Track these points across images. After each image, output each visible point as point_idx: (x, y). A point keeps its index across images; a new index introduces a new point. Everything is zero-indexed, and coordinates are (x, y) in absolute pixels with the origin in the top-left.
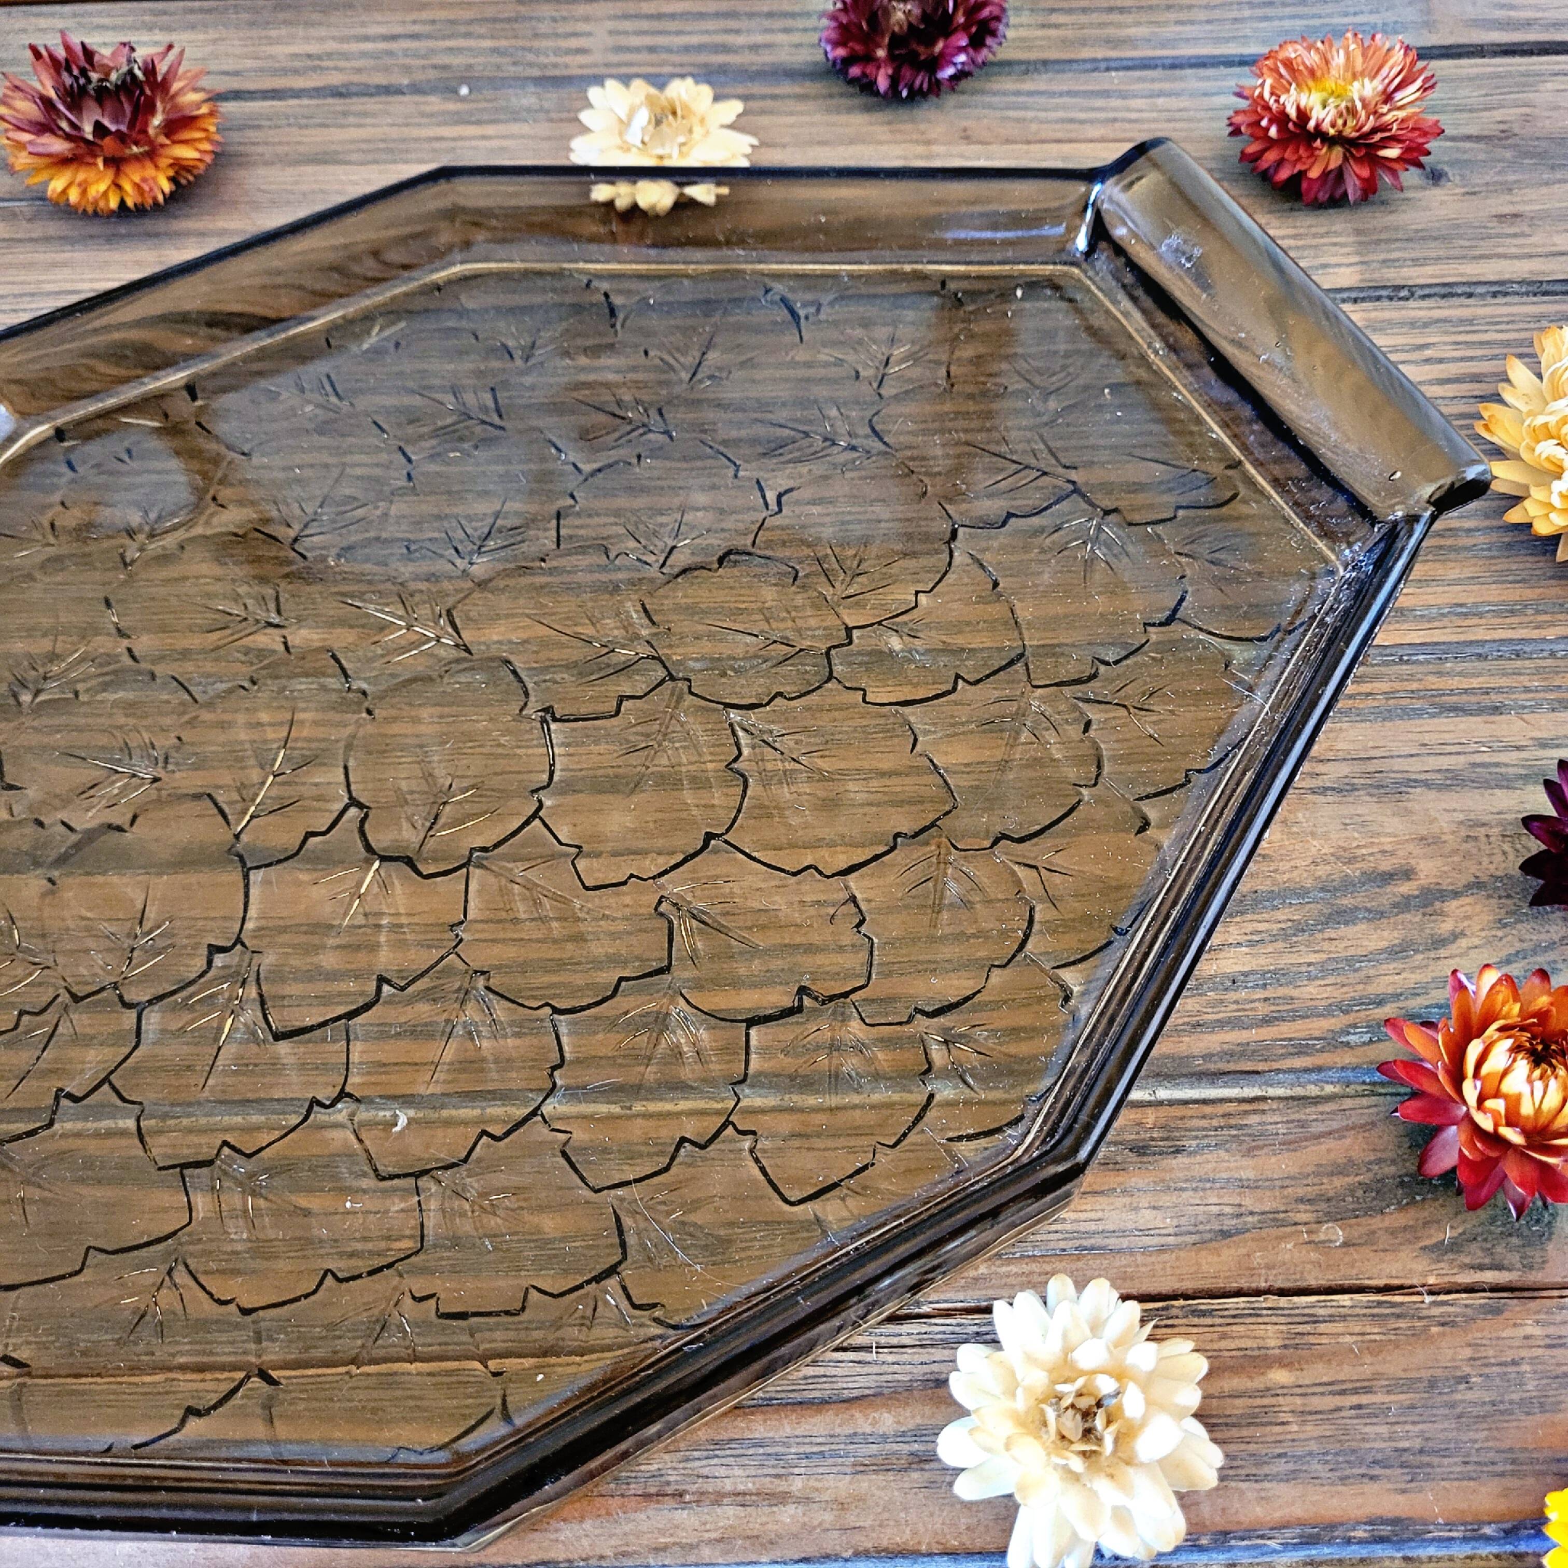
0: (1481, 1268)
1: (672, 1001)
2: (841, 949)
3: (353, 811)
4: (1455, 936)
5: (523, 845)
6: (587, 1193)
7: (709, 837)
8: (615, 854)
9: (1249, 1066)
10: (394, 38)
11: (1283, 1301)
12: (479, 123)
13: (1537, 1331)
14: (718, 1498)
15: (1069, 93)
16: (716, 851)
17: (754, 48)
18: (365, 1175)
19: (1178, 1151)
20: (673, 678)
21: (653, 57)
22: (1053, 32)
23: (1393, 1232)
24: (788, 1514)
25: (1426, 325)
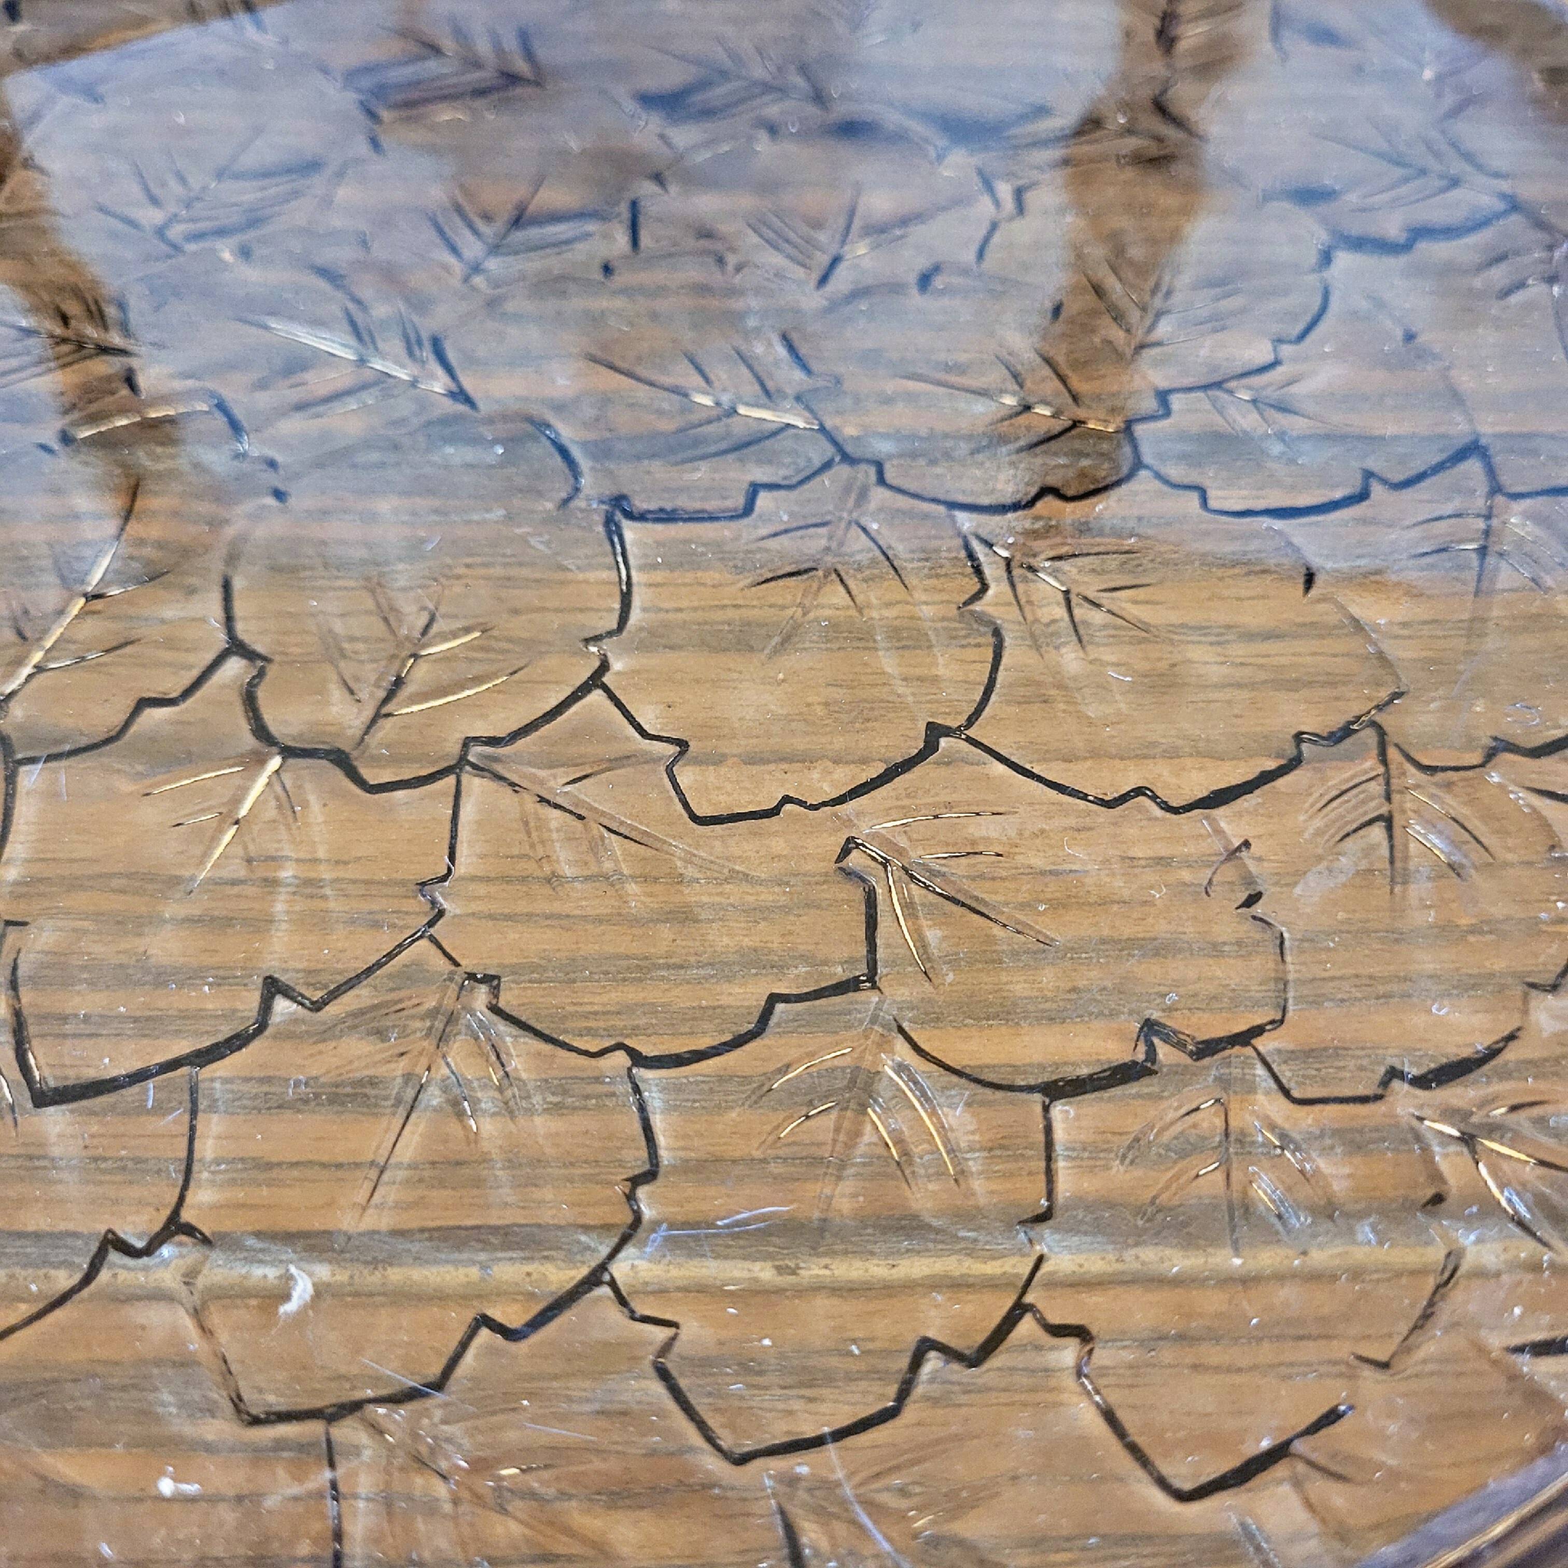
1: (884, 1044)
2: (1216, 950)
3: (235, 667)
5: (575, 735)
6: (712, 1464)
7: (935, 732)
8: (752, 759)
16: (949, 762)
18: (211, 1411)
20: (847, 458)
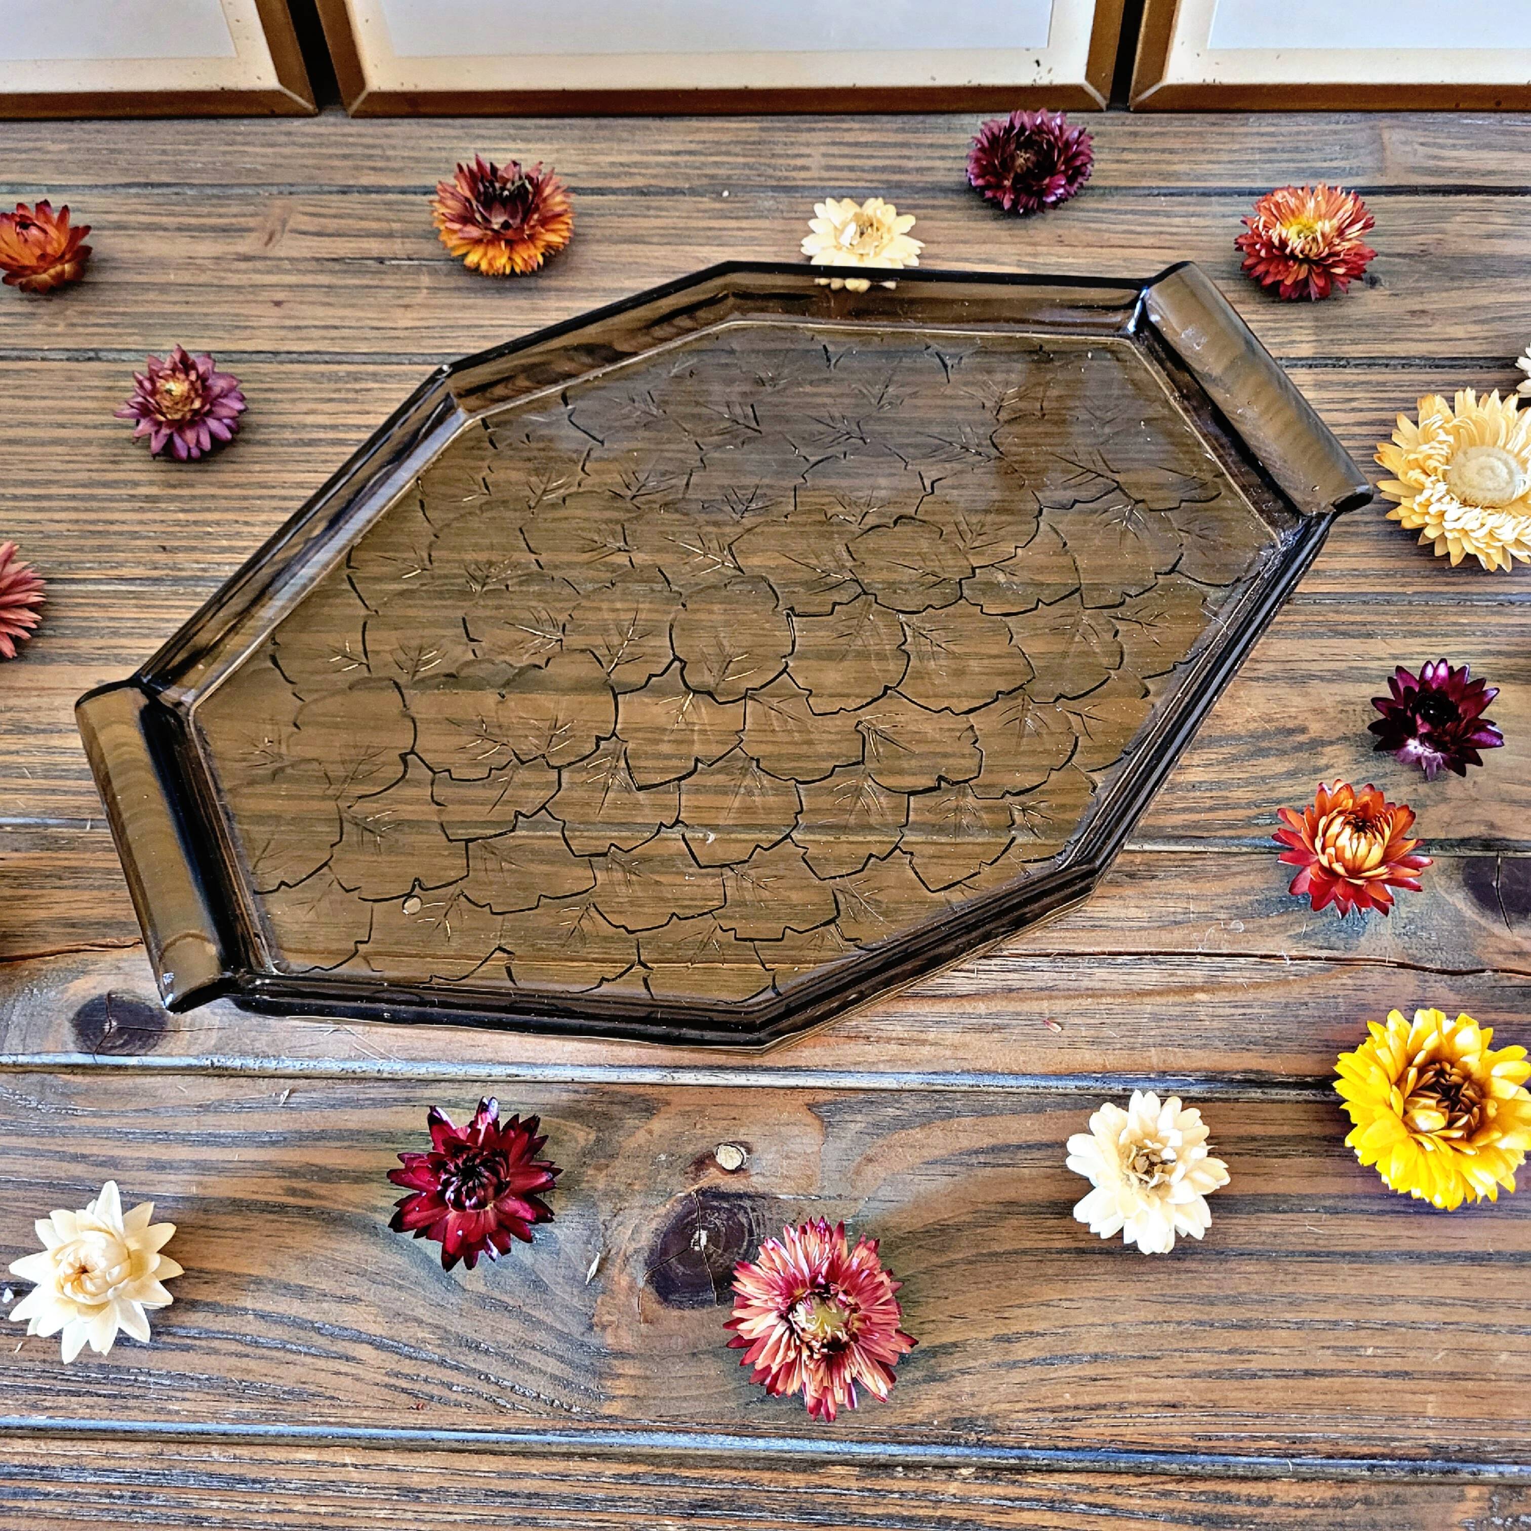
0: (1321, 948)
1: (865, 780)
2: (963, 756)
3: (677, 664)
4: (1328, 767)
5: (777, 688)
6: (817, 882)
7: (887, 688)
8: (831, 696)
9: (1198, 834)
10: (678, 153)
11: (1207, 959)
12: (737, 218)
13: (1350, 982)
14: (889, 1040)
15: (1133, 212)
16: (891, 697)
17: (919, 170)
18: (691, 866)
19: (1153, 877)
20: (865, 593)
21: (852, 175)
22: (1124, 166)
23: (1273, 927)
24: (926, 1051)
25: (1355, 385)
